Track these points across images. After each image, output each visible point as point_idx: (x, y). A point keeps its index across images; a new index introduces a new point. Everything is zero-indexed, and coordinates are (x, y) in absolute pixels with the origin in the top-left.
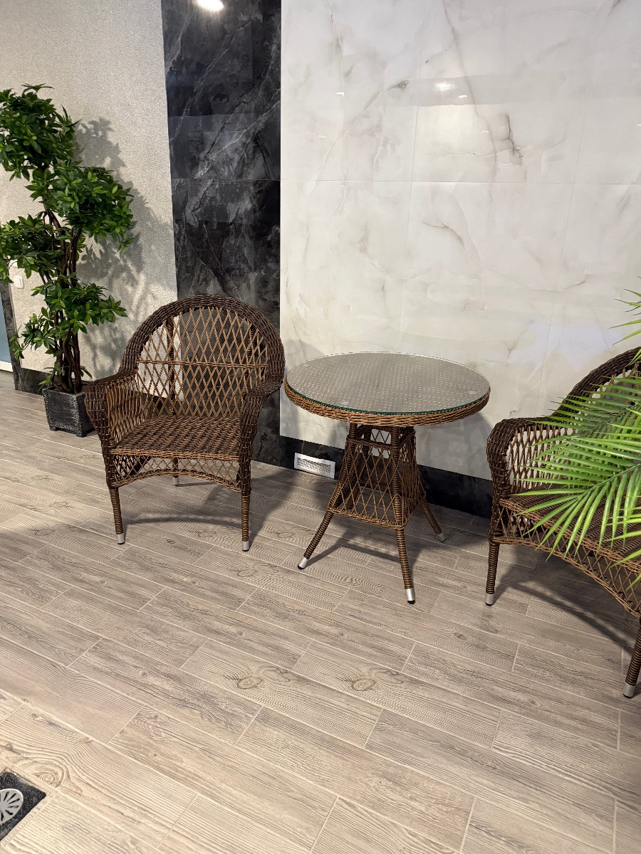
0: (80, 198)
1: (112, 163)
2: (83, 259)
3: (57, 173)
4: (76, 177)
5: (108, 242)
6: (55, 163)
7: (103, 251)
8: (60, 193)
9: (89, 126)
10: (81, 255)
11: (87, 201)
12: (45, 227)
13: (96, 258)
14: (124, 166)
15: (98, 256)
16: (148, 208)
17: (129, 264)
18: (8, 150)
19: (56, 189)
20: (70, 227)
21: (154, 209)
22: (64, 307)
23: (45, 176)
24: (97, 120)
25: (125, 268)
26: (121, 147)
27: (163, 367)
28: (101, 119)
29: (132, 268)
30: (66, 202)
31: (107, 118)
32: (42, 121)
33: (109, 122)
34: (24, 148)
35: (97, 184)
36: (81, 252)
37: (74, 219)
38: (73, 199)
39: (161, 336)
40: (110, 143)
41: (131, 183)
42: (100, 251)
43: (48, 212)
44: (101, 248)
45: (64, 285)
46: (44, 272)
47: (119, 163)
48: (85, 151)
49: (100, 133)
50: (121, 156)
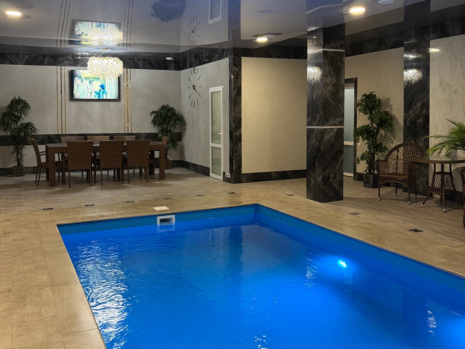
0: (380, 119)
1: (390, 110)
2: (379, 136)
3: (375, 113)
4: (380, 114)
5: (387, 131)
6: (375, 111)
7: (385, 134)
8: (375, 118)
9: (385, 100)
10: (379, 135)
11: (382, 120)
12: (370, 127)
13: (383, 136)
14: (393, 110)
15: (384, 135)
16: (398, 122)
17: (392, 137)
18: (364, 108)
19: (374, 117)
20: (376, 127)
21: (400, 122)
22: (372, 148)
23: (372, 114)
24: (387, 98)
25: (391, 139)
26: (393, 105)
27: (395, 161)
28: (388, 98)
29: (393, 139)
30: (376, 121)
31: (390, 98)
32: (373, 100)
33: (390, 99)
34: (368, 108)
35: (385, 116)
36: (379, 134)
37: (377, 125)
38: (378, 120)
39: (395, 153)
40: (390, 104)
41: (394, 115)
42: (384, 134)
43: (371, 123)
44: (385, 133)
45: (373, 142)
46: (368, 139)
47: (392, 109)
48: (383, 106)
49: (388, 102)
50: (393, 108)
